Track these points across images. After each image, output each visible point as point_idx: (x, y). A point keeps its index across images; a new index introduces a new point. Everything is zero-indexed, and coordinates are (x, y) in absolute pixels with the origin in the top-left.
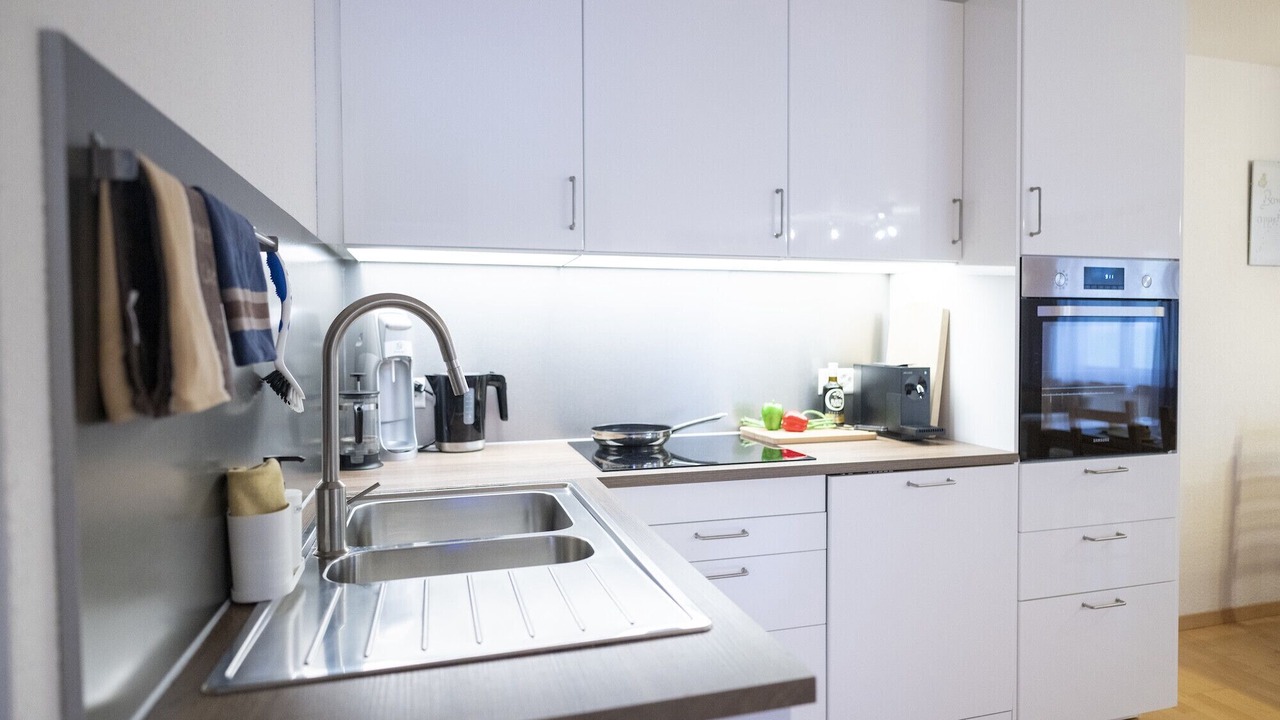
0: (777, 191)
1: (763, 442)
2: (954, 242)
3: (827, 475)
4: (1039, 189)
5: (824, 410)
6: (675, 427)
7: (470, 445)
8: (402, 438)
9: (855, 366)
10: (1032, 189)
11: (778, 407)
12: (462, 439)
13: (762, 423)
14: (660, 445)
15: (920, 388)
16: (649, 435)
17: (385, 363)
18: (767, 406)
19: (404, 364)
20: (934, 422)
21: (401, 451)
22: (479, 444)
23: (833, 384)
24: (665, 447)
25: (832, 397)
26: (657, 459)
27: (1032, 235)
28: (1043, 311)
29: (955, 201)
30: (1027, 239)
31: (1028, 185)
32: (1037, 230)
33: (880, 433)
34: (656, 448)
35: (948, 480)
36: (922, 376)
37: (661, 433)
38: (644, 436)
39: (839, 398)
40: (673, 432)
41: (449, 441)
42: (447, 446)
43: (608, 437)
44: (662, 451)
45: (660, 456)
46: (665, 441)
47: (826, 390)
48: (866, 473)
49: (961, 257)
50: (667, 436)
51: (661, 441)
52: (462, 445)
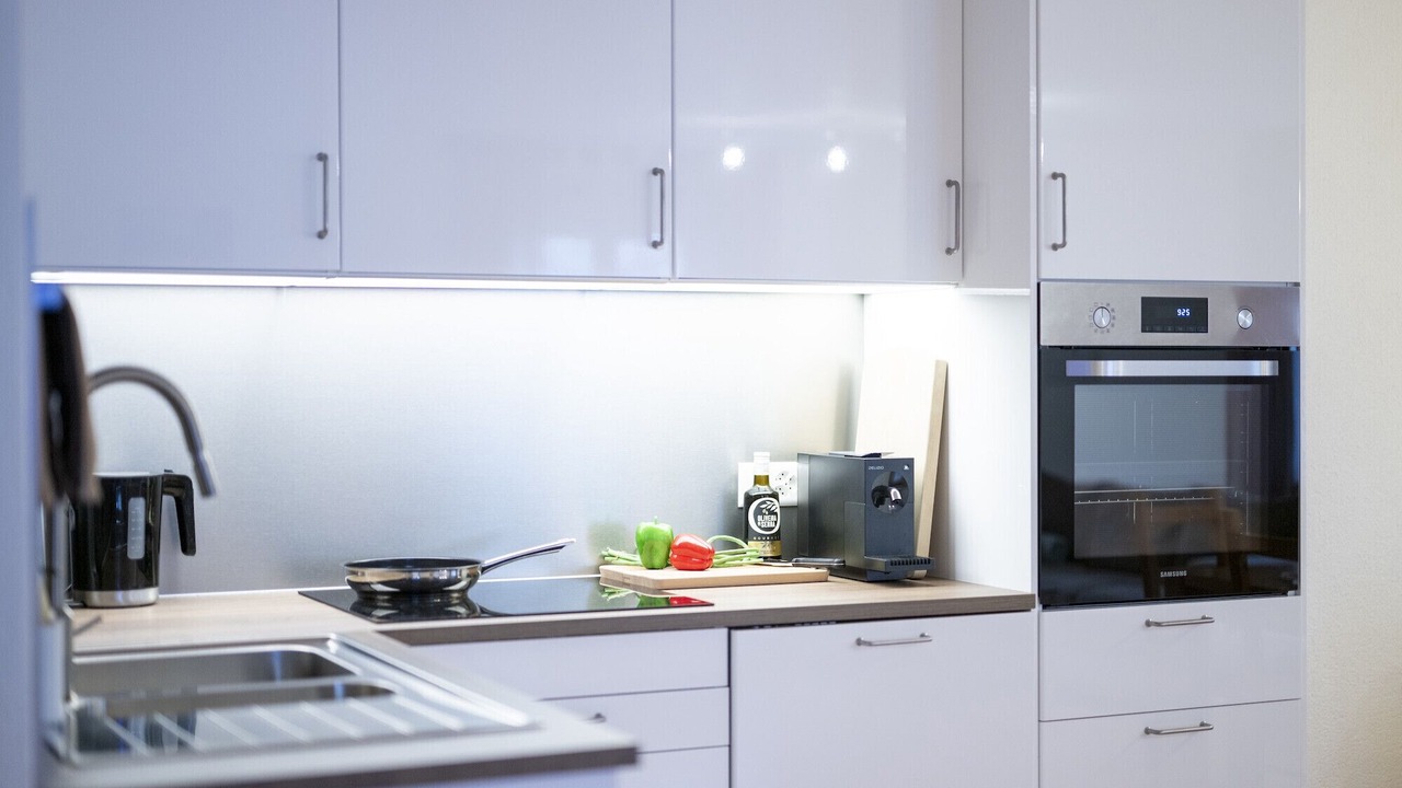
0: (656, 172)
1: (635, 587)
2: (949, 251)
3: (730, 628)
4: (1063, 176)
5: (747, 534)
6: (487, 563)
7: (135, 595)
9: (800, 456)
10: (1055, 176)
11: (664, 528)
12: (126, 585)
13: (638, 558)
14: (463, 591)
15: (895, 493)
16: (443, 575)
18: (644, 526)
20: (922, 551)
22: (150, 594)
23: (763, 489)
24: (471, 594)
25: (759, 511)
26: (457, 613)
27: (1055, 247)
28: (1074, 368)
29: (949, 183)
30: (1047, 254)
31: (1046, 171)
32: (1060, 242)
33: (834, 571)
34: (456, 595)
35: (922, 635)
36: (898, 473)
37: (465, 570)
38: (436, 575)
39: (772, 513)
40: (484, 570)
41: (100, 588)
42: (96, 597)
43: (371, 577)
44: (465, 602)
45: (462, 610)
46: (470, 584)
47: (749, 499)
48: (792, 625)
49: (962, 276)
50: (473, 578)
51: (463, 584)
52: (120, 596)
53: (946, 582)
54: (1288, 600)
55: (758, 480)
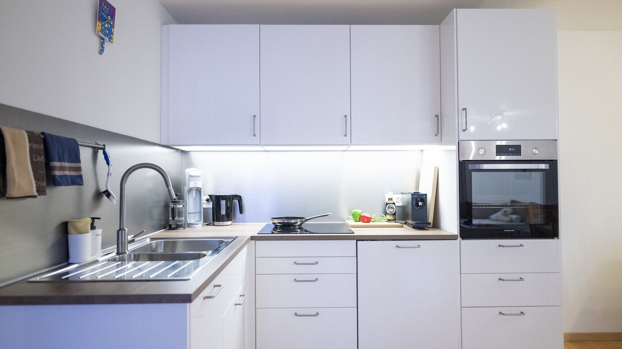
0: (345, 116)
2: (436, 135)
3: (357, 240)
4: (466, 109)
6: (307, 218)
7: (226, 223)
8: (198, 219)
9: (402, 193)
10: (463, 109)
11: (359, 211)
12: (223, 221)
14: (299, 226)
15: (420, 204)
16: (293, 221)
17: (190, 190)
18: (354, 210)
19: (199, 191)
20: (431, 220)
21: (194, 224)
22: (229, 223)
23: (391, 202)
24: (303, 226)
25: (389, 208)
27: (464, 131)
28: (471, 167)
29: (435, 116)
30: (462, 133)
31: (461, 108)
32: (465, 129)
34: (296, 226)
35: (419, 245)
36: (423, 198)
37: (299, 220)
38: (289, 221)
39: (392, 208)
40: (306, 220)
41: (217, 221)
42: (216, 223)
43: (276, 221)
44: (301, 228)
45: (299, 231)
46: (302, 224)
47: (387, 204)
48: (377, 240)
49: (441, 142)
50: (303, 222)
51: (299, 223)
52: (221, 223)
53: (437, 229)
54: (555, 240)
55: (389, 199)
